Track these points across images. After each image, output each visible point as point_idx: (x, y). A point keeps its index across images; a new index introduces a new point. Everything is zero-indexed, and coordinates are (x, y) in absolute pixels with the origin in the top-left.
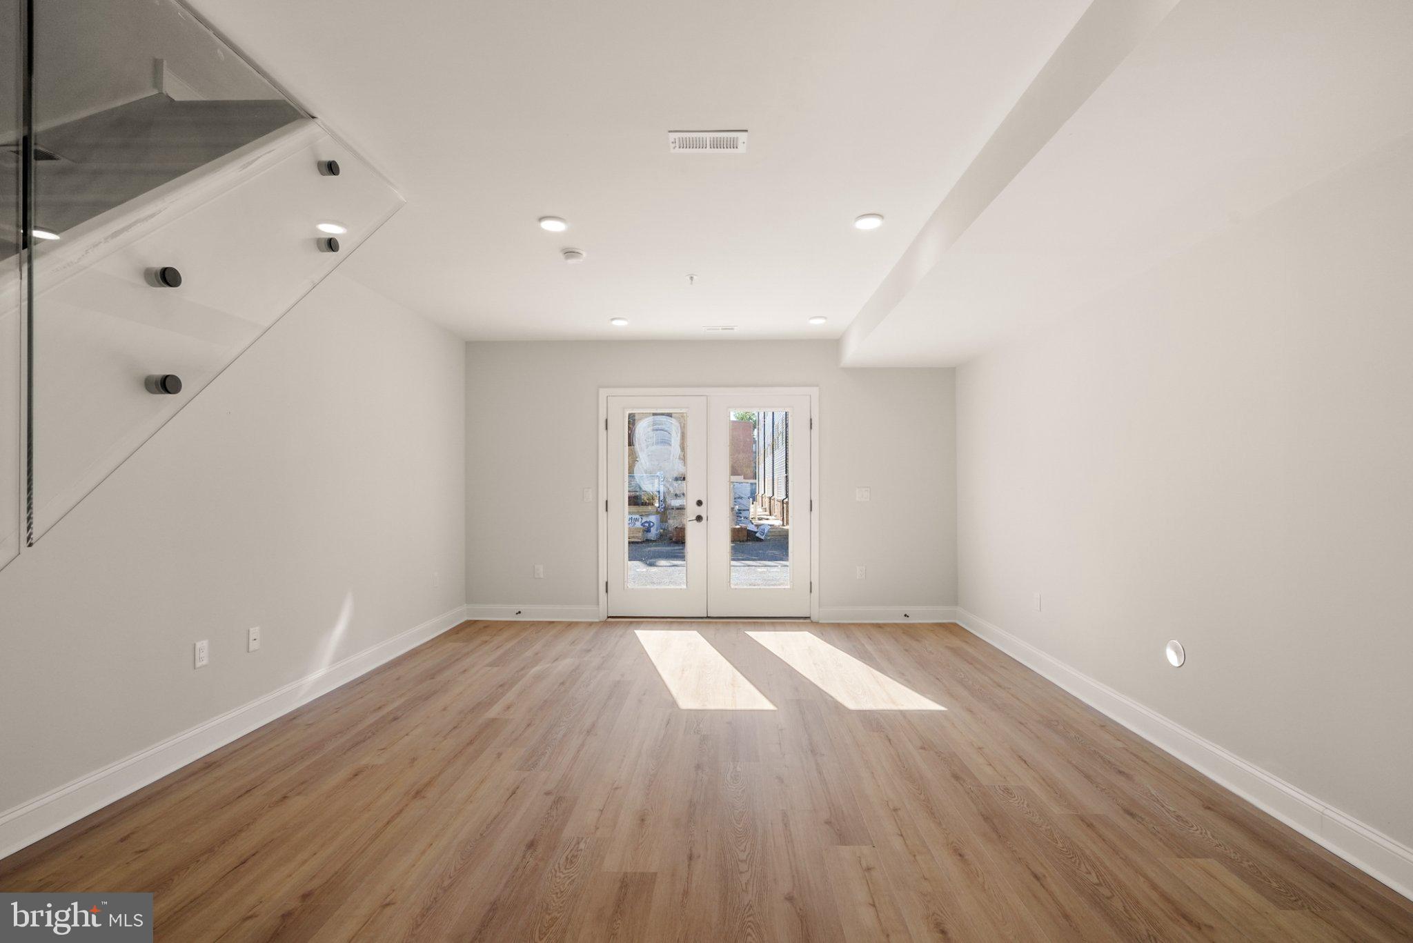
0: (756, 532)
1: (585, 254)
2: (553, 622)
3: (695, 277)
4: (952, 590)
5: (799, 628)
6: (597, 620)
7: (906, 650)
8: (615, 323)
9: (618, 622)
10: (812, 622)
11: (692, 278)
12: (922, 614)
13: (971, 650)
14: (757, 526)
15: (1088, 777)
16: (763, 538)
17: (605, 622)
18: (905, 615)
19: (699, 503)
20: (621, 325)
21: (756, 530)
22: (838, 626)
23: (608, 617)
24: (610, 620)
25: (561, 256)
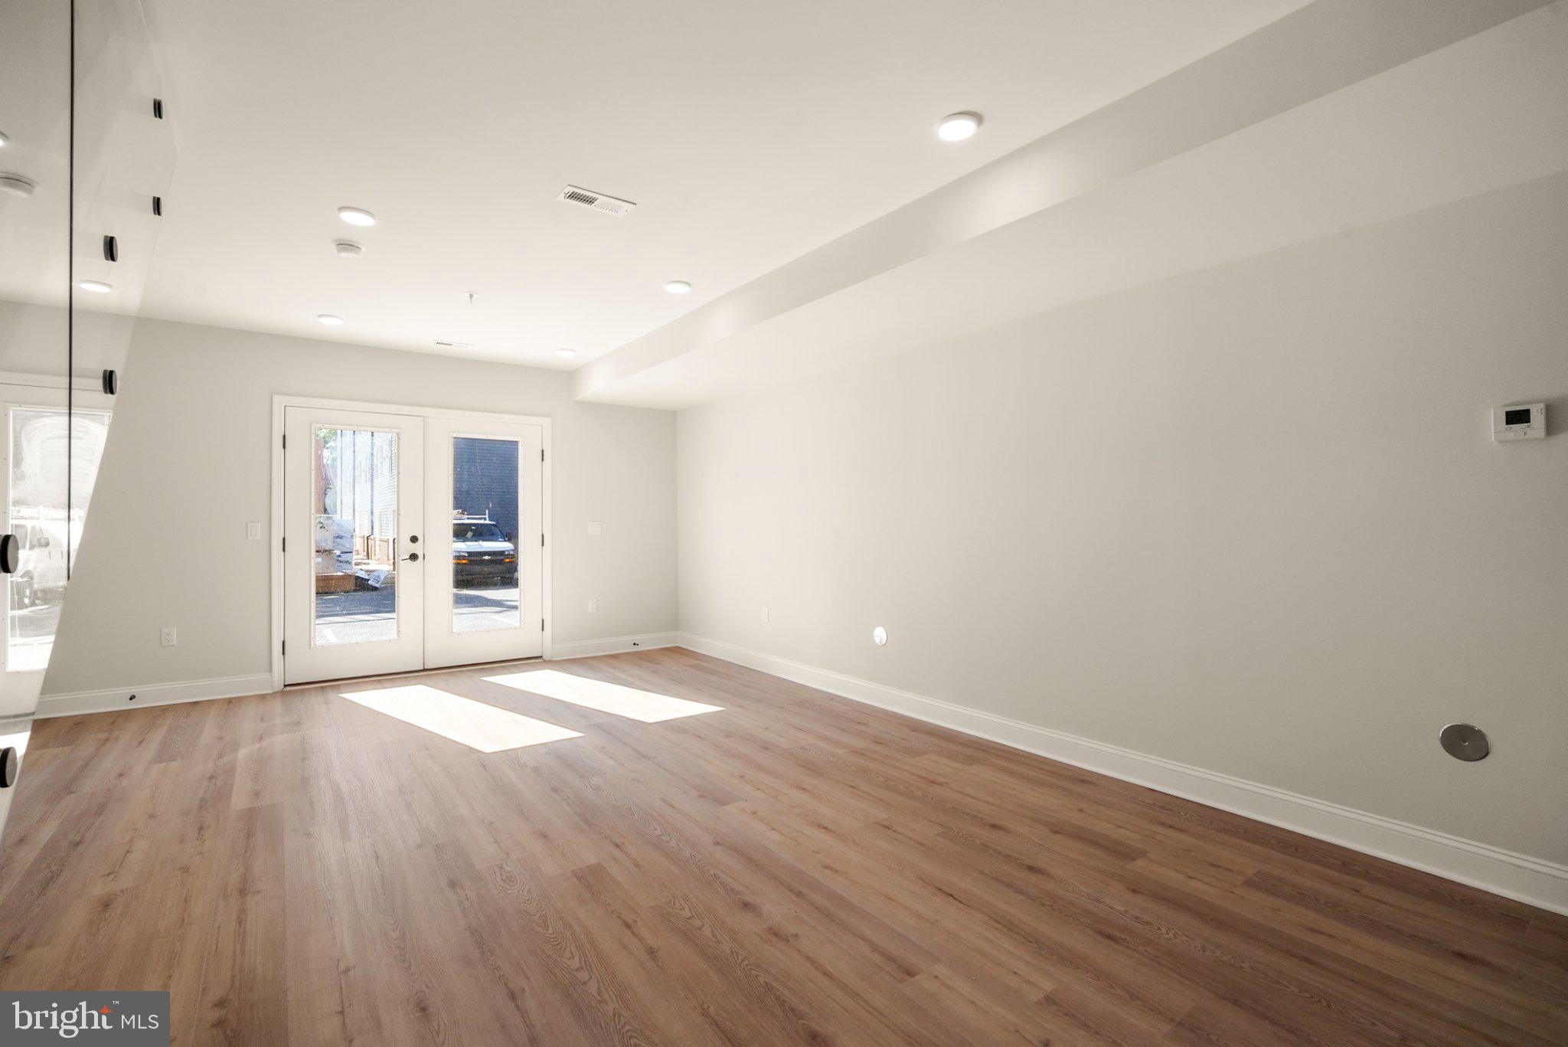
0: (368, 580)
1: (364, 249)
2: (197, 703)
3: (475, 295)
4: (674, 615)
5: (534, 667)
6: (270, 691)
7: (655, 672)
8: (323, 320)
9: (303, 690)
10: (544, 661)
11: (471, 296)
12: (650, 642)
13: (706, 665)
14: (369, 572)
15: (843, 730)
16: (377, 585)
17: (282, 692)
18: (634, 644)
19: (414, 539)
20: (332, 325)
21: (367, 577)
22: (573, 661)
23: (285, 686)
24: (288, 688)
25: (333, 247)
